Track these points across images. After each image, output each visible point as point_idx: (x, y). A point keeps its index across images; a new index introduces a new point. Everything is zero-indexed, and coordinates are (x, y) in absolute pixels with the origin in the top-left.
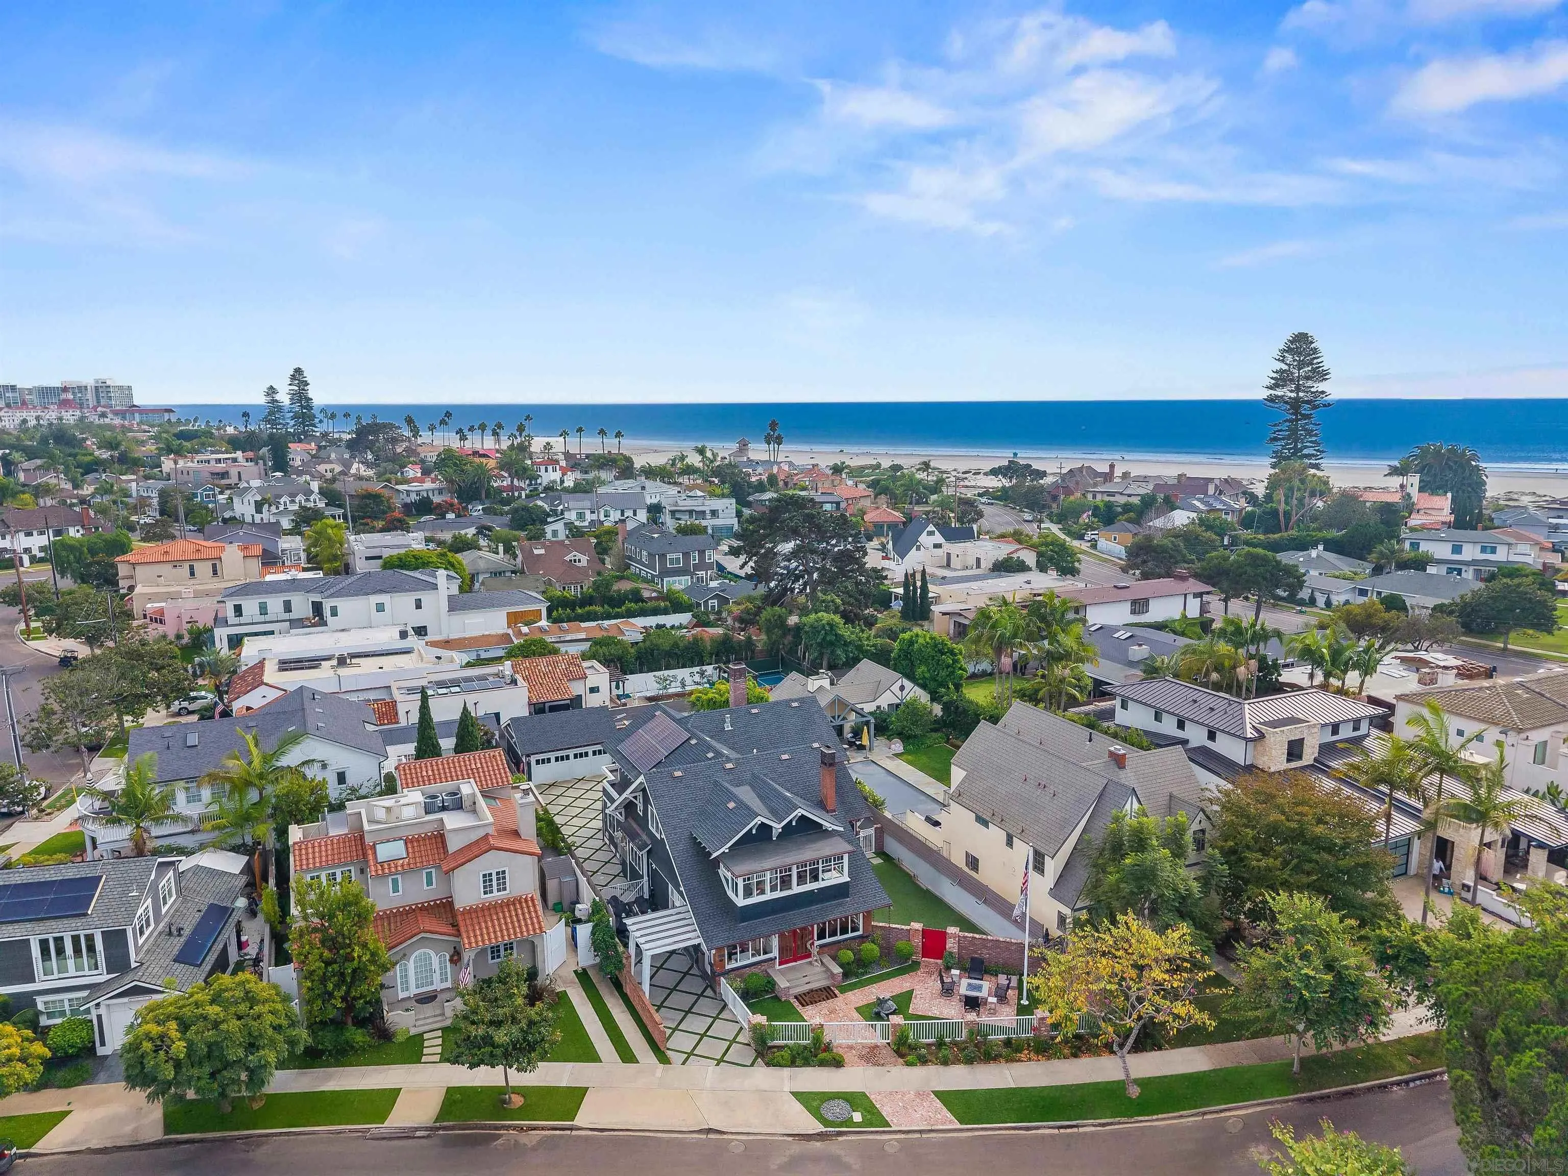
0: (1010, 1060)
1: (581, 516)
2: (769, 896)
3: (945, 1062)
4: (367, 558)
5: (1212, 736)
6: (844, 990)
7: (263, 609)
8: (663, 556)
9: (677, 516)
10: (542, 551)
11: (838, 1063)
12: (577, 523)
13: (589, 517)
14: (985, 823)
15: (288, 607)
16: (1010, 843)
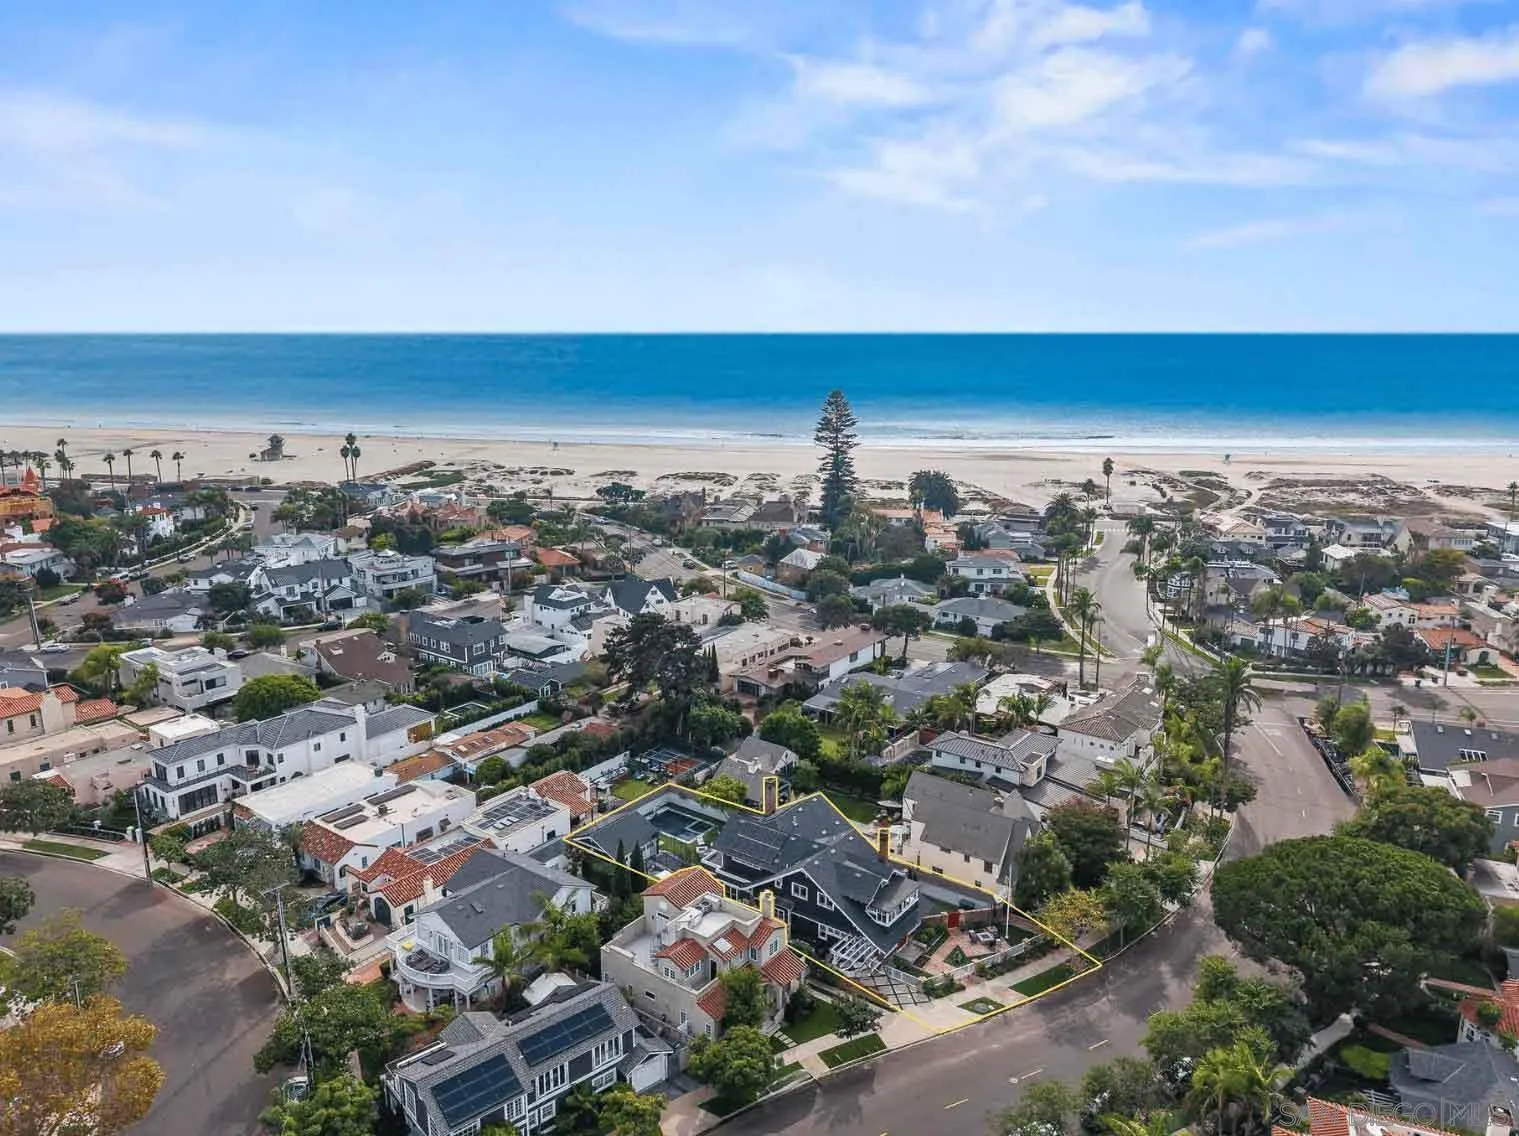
0: (1023, 965)
1: (291, 591)
2: (897, 917)
3: (1002, 974)
4: (184, 684)
5: (998, 770)
6: (931, 953)
7: (201, 766)
8: (470, 649)
9: (383, 579)
10: (341, 651)
11: (962, 988)
12: (289, 599)
13: (298, 589)
14: (948, 851)
15: (221, 759)
16: (967, 859)
